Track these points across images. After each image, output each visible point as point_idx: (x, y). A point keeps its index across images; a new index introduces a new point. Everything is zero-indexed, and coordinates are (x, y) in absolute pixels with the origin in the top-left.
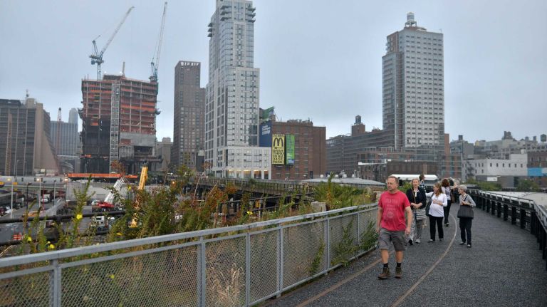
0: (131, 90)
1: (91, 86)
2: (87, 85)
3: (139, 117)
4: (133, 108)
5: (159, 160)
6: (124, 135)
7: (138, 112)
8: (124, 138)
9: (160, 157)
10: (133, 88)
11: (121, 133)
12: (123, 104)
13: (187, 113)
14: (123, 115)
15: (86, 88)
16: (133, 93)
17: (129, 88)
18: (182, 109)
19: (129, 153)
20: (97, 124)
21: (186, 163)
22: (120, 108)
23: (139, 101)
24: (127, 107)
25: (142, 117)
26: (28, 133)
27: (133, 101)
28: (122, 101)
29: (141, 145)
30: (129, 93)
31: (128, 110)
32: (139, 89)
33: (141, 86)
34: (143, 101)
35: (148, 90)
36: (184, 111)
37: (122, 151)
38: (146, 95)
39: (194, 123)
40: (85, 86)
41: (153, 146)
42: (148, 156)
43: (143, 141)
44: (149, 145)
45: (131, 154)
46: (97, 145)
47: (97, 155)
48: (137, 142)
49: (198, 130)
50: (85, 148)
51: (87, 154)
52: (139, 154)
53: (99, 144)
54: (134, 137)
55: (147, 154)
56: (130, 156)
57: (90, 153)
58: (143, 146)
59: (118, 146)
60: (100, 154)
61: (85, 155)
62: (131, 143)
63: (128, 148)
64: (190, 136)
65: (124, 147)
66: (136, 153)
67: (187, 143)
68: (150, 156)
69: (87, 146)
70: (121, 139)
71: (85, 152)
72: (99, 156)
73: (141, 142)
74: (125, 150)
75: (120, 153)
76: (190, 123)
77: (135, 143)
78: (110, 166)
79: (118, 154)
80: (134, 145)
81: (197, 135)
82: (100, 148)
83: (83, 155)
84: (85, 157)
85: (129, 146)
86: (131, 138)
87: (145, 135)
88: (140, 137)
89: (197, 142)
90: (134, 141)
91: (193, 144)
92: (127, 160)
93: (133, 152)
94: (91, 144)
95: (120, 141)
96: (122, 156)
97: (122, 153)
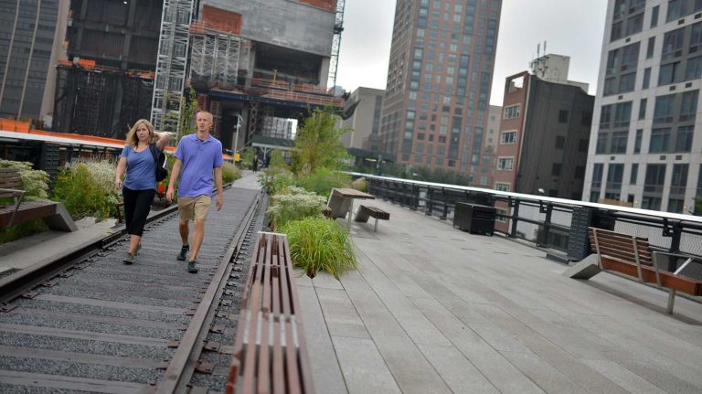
5: (345, 106)
8: (221, 5)
19: (231, 63)
21: (421, 136)
26: (40, 27)
29: (278, 40)
37: (201, 51)
39: (457, 19)
41: (325, 54)
42: (307, 85)
43: (288, 27)
44: (309, 48)
45: (240, 71)
46: (125, 27)
47: (118, 64)
48: (266, 29)
49: (467, 40)
50: (80, 34)
51: (81, 57)
52: (271, 77)
53: (130, 24)
54: (255, 9)
55: (301, 79)
56: (236, 75)
57: (94, 56)
58: (288, 47)
59: (188, 32)
60: (132, 61)
61: (76, 60)
62: (243, 28)
63: (229, 43)
64: (441, 57)
65: (212, 37)
66: (258, 71)
67: (430, 76)
68: (315, 88)
69: (88, 27)
70: (205, 6)
71: (78, 48)
72: (124, 66)
73: (282, 30)
74: (216, 50)
75: (193, 57)
76: (446, 17)
77: (259, 30)
78: (153, 109)
79: (185, 64)
80: (251, 37)
81: (462, 55)
82: (134, 39)
83: (71, 59)
84: (74, 66)
85: (233, 38)
86: (246, 8)
87: (299, 7)
88: (282, 13)
89: (460, 77)
90: (255, 23)
91: (450, 80)
92: (217, 89)
93: (247, 63)
94: (100, 22)
95: (200, 14)
96: (201, 74)
97: (203, 60)
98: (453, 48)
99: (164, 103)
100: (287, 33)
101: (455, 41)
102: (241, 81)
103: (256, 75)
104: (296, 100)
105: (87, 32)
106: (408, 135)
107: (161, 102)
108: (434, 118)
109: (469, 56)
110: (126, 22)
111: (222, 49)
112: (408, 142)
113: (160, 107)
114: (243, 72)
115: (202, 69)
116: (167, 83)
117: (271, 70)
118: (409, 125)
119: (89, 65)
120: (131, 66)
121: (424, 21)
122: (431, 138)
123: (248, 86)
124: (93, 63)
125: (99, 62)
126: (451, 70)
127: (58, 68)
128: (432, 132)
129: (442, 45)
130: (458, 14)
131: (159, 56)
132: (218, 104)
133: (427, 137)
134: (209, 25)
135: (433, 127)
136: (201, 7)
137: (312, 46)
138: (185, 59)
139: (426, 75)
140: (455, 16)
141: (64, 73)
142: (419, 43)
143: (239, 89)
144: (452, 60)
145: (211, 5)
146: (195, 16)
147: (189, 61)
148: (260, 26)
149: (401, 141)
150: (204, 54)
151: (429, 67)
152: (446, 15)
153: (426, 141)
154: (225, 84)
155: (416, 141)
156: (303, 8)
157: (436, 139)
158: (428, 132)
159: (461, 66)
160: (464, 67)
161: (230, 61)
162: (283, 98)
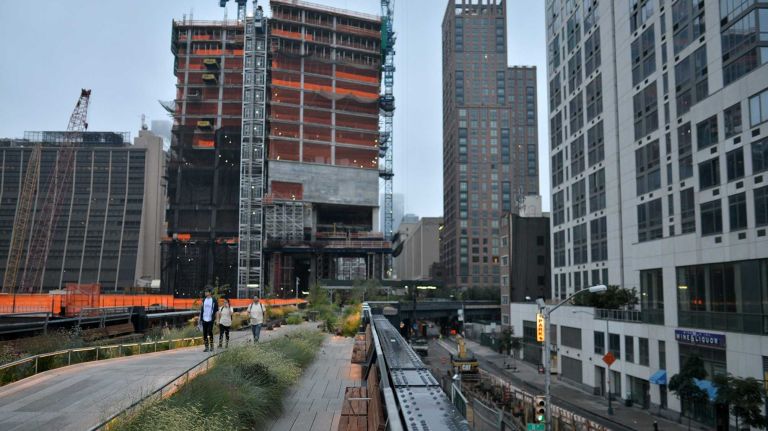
0: (303, 36)
1: (199, 38)
2: (188, 38)
3: (328, 117)
4: (311, 88)
5: (394, 247)
6: (281, 170)
7: (326, 102)
8: (285, 179)
9: (396, 237)
10: (310, 30)
11: (271, 165)
12: (280, 76)
13: (474, 125)
14: (280, 111)
15: (184, 46)
16: (310, 46)
17: (296, 28)
18: (463, 113)
19: (297, 224)
20: (210, 145)
21: (476, 259)
22: (269, 90)
23: (327, 68)
24: (289, 85)
25: (338, 116)
27: (310, 67)
28: (275, 67)
29: (334, 199)
30: (297, 44)
31: (296, 94)
32: (327, 33)
33: (335, 26)
34: (340, 68)
35: (357, 39)
36: (466, 119)
37: (273, 217)
38: (349, 53)
39: (494, 151)
40: (181, 40)
41: (374, 205)
42: (362, 233)
43: (341, 188)
44: (360, 202)
45: (305, 229)
46: (211, 204)
47: (208, 234)
48: (323, 192)
49: (506, 168)
50: (176, 215)
51: (179, 233)
52: (332, 229)
53: (215, 201)
54: (313, 178)
55: (357, 227)
56: (302, 233)
57: (189, 230)
58: (343, 203)
59: (261, 204)
60: (218, 230)
61: (175, 236)
62: (304, 194)
63: (294, 209)
64: (484, 186)
65: (281, 205)
66: (320, 225)
67: (477, 205)
68: (369, 234)
69: (182, 207)
70: (273, 182)
71: (176, 225)
72: (213, 236)
73: (336, 191)
74: (285, 216)
75: (267, 223)
76: (484, 150)
77: (317, 194)
78: (239, 268)
79: (261, 230)
80: (312, 200)
81: (503, 182)
82: (218, 212)
83: (170, 235)
84: (174, 241)
85: (297, 204)
86: (305, 178)
87: (348, 170)
88: (334, 177)
89: (504, 202)
90: (313, 188)
91: (495, 206)
92: (288, 247)
93: (311, 221)
94: (191, 203)
95: (270, 189)
96: (274, 235)
97: (274, 224)
98: (494, 177)
99: (248, 263)
100: (341, 193)
101: (494, 170)
102: (307, 237)
103: (320, 230)
104: (353, 246)
105: (181, 212)
106: (464, 259)
107: (245, 261)
108: (485, 241)
109: (509, 182)
110: (211, 200)
111: (289, 213)
112: (465, 266)
113: (244, 265)
114: (307, 229)
115: (274, 231)
116: (248, 247)
117: (332, 223)
118: (464, 250)
119: (185, 237)
120: (219, 235)
121: (465, 157)
122: (485, 260)
123: (313, 240)
124: (188, 237)
125: (193, 235)
126: (495, 197)
127: (161, 244)
128: (485, 254)
129: (484, 176)
130: (494, 146)
131: (240, 225)
132: (290, 257)
133: (481, 259)
134: (276, 196)
135: (485, 250)
136: (270, 183)
137: (362, 199)
138: (261, 225)
139: (473, 205)
140: (492, 150)
141: (166, 247)
142: (463, 177)
143: (306, 244)
144: (494, 188)
145: (277, 180)
146: (266, 191)
147: (264, 226)
148: (317, 190)
149: (458, 265)
150: (275, 220)
151: (474, 197)
152: (484, 149)
153: (481, 263)
154: (294, 241)
155: (471, 263)
156: (352, 170)
157: (490, 259)
158: (481, 254)
159: (504, 192)
160: (507, 193)
161: (297, 222)
162: (342, 247)
